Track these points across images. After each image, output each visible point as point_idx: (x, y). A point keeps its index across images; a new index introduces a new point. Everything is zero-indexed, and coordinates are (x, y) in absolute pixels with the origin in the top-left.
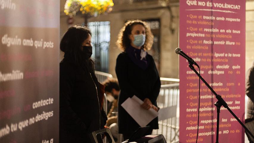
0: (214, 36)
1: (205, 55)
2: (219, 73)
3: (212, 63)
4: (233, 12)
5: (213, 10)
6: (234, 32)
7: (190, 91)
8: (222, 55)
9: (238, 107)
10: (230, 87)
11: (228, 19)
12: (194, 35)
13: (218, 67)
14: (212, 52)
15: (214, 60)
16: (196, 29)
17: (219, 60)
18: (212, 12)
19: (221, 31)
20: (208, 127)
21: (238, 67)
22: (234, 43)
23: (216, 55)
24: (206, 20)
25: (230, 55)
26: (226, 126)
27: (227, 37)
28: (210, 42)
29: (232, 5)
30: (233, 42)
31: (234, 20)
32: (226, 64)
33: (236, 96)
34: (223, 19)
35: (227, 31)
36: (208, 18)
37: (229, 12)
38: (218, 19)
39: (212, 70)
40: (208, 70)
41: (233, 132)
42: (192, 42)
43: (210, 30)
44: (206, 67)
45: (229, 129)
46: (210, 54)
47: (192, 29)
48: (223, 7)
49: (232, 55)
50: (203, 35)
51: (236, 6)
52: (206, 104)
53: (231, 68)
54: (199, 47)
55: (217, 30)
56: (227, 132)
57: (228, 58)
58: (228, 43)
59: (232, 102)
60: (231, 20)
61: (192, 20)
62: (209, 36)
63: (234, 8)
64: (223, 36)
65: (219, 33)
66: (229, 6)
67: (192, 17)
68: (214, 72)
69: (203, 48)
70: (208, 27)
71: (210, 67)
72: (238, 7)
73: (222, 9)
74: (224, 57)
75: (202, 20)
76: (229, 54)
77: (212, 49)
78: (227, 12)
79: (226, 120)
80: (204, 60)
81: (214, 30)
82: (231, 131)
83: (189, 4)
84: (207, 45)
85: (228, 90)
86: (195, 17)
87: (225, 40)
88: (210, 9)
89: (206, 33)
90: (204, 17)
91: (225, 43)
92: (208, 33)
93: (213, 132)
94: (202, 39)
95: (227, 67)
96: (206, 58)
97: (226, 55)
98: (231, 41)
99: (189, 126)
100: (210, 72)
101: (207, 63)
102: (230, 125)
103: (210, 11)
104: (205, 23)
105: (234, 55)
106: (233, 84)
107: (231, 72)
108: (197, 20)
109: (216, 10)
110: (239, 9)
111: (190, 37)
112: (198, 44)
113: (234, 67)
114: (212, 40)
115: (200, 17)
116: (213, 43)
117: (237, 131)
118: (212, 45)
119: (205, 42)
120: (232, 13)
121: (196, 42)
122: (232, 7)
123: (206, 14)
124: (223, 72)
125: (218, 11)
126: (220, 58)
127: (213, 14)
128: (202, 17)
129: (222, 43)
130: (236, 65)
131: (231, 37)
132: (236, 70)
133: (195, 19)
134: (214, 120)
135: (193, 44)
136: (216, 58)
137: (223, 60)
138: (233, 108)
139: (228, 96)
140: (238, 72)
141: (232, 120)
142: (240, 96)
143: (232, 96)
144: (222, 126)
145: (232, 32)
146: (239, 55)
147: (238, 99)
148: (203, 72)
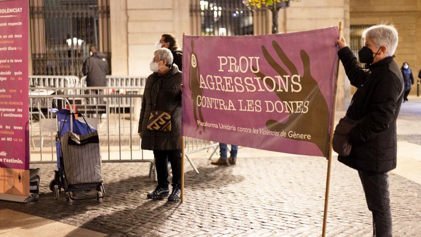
2: (2, 79)
6: (16, 36)
8: (5, 61)
9: (20, 115)
10: (12, 94)
11: (10, 24)
13: (1, 73)
17: (2, 67)
19: (4, 37)
21: (20, 73)
22: (15, 49)
25: (12, 61)
26: (10, 133)
27: (9, 42)
29: (14, 9)
30: (15, 47)
31: (16, 24)
32: (7, 70)
33: (18, 103)
34: (5, 24)
35: (9, 36)
37: (11, 16)
38: (1, 25)
41: (16, 140)
45: (13, 137)
48: (6, 12)
49: (14, 61)
51: (18, 9)
53: (13, 74)
56: (11, 139)
57: (10, 63)
58: (10, 48)
59: (15, 109)
60: (13, 24)
63: (16, 11)
64: (5, 42)
65: (3, 39)
66: (11, 10)
73: (5, 14)
74: (7, 63)
76: (11, 59)
78: (9, 16)
79: (9, 127)
82: (14, 139)
85: (10, 97)
87: (7, 45)
91: (7, 49)
95: (9, 73)
97: (8, 61)
98: (13, 46)
102: (13, 133)
105: (16, 61)
106: (15, 91)
107: (13, 79)
110: (21, 11)
113: (16, 73)
117: (20, 140)
120: (14, 17)
122: (14, 11)
124: (5, 79)
125: (1, 16)
126: (3, 64)
129: (5, 49)
130: (18, 71)
131: (13, 42)
132: (18, 76)
137: (5, 67)
138: (16, 116)
139: (10, 103)
140: (20, 79)
141: (15, 128)
142: (22, 104)
143: (15, 103)
144: (6, 133)
145: (14, 37)
146: (21, 61)
147: (20, 107)
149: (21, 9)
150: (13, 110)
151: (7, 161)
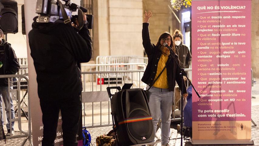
0: (221, 30)
1: (214, 44)
2: (225, 57)
3: (220, 50)
4: (239, 12)
5: (220, 12)
6: (240, 26)
7: (200, 69)
8: (229, 44)
9: (243, 82)
10: (236, 67)
11: (234, 17)
12: (203, 31)
13: (225, 52)
14: (220, 42)
15: (221, 48)
16: (205, 26)
17: (226, 48)
19: (228, 26)
20: (217, 95)
21: (244, 52)
22: (239, 35)
23: (223, 44)
24: (214, 19)
25: (236, 44)
26: (233, 95)
27: (233, 30)
28: (218, 35)
30: (239, 33)
31: (239, 17)
32: (232, 50)
33: (242, 74)
34: (229, 17)
35: (233, 26)
36: (216, 17)
37: (235, 11)
38: (225, 17)
39: (220, 55)
40: (216, 55)
41: (239, 100)
42: (202, 35)
43: (218, 26)
44: (215, 53)
45: (236, 98)
46: (218, 44)
47: (202, 26)
48: (229, 8)
49: (238, 44)
50: (212, 30)
51: (242, 7)
52: (214, 79)
53: (236, 53)
54: (208, 39)
55: (224, 26)
56: (234, 100)
57: (233, 45)
58: (233, 35)
60: (237, 17)
61: (202, 20)
62: (217, 30)
63: (240, 8)
64: (229, 30)
65: (226, 28)
66: (235, 7)
67: (202, 18)
68: (221, 57)
69: (211, 39)
70: (216, 24)
71: (218, 53)
72: (244, 7)
73: (228, 10)
74: (230, 45)
75: (211, 19)
76: (235, 43)
77: (219, 39)
78: (233, 12)
79: (232, 91)
80: (213, 48)
81: (221, 26)
82: (237, 100)
83: (199, 9)
84: (215, 37)
85: (234, 69)
86: (205, 18)
87: (231, 32)
88: (217, 11)
89: (214, 28)
90: (212, 17)
91: (231, 35)
92: (216, 28)
93: (221, 99)
94: (211, 33)
95: (233, 52)
96: (214, 46)
97: (232, 44)
98: (236, 33)
99: (200, 94)
100: (218, 56)
101: (216, 50)
102: (236, 95)
103: (217, 13)
104: (213, 21)
105: (240, 44)
106: (239, 65)
107: (237, 56)
108: (206, 19)
109: (223, 12)
110: (245, 8)
111: (201, 32)
112: (207, 37)
113: (239, 52)
114: (219, 33)
115: (209, 18)
116: (221, 35)
117: (243, 100)
118: (220, 37)
119: (213, 35)
121: (205, 35)
122: (238, 7)
123: (214, 15)
124: (229, 56)
125: (225, 11)
126: (227, 46)
127: (220, 14)
128: (211, 17)
129: (229, 35)
130: (242, 51)
131: (236, 30)
132: (241, 54)
133: (204, 20)
134: (222, 91)
135: (203, 37)
136: (223, 46)
137: (229, 48)
138: (239, 83)
139: (234, 74)
140: (243, 56)
141: (238, 91)
142: (245, 74)
143: (238, 74)
144: (229, 95)
145: (238, 26)
146: (244, 43)
147: (243, 76)
148: (211, 57)
149: (245, 7)
150: (237, 79)
151: (230, 116)
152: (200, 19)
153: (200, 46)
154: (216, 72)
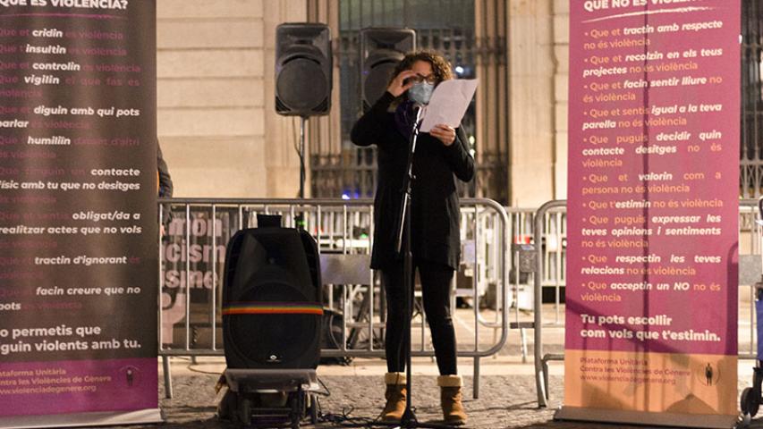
0: (650, 69)
1: (629, 112)
2: (662, 150)
3: (646, 130)
4: (703, 9)
5: (649, 12)
6: (705, 53)
7: (590, 191)
8: (672, 110)
9: (714, 229)
10: (692, 183)
11: (687, 27)
12: (599, 73)
13: (661, 137)
14: (646, 104)
15: (651, 123)
16: (606, 60)
17: (663, 122)
18: (646, 15)
19: (670, 56)
20: (635, 271)
21: (716, 135)
22: (703, 80)
23: (657, 111)
24: (631, 37)
25: (693, 109)
26: (682, 272)
27: (684, 67)
28: (642, 84)
30: (701, 77)
31: (704, 26)
32: (681, 129)
33: (710, 204)
34: (675, 28)
35: (686, 54)
36: (636, 31)
37: (691, 9)
38: (661, 29)
39: (646, 145)
40: (637, 145)
41: (702, 287)
42: (595, 87)
43: (642, 57)
44: (632, 139)
45: (691, 280)
46: (641, 111)
47: (595, 60)
48: (675, 1)
49: (699, 109)
50: (624, 70)
52: (630, 220)
53: (694, 140)
54: (613, 98)
55: (658, 56)
56: (685, 286)
57: (687, 115)
58: (687, 81)
59: (699, 217)
60: (696, 27)
61: (596, 41)
62: (638, 70)
64: (675, 67)
65: (666, 61)
67: (596, 34)
68: (650, 150)
69: (623, 98)
70: (634, 51)
71: (641, 138)
73: (672, 5)
74: (678, 114)
75: (622, 37)
76: (690, 106)
77: (646, 97)
78: (685, 10)
79: (682, 259)
80: (626, 124)
81: (652, 55)
82: (695, 286)
83: (590, 9)
84: (633, 90)
85: (688, 189)
86: (605, 33)
87: (680, 75)
88: (641, 10)
89: (629, 64)
90: (627, 31)
91: (680, 83)
92: (635, 63)
93: (648, 282)
94: (621, 78)
95: (685, 136)
96: (631, 118)
97: (682, 109)
98: (694, 74)
99: (589, 265)
100: (640, 150)
101: (633, 131)
102: (693, 272)
103: (642, 15)
104: (627, 43)
105: (705, 108)
106: (701, 175)
107: (696, 149)
108: (610, 39)
109: (657, 12)
111: (593, 78)
112: (610, 91)
113: (703, 136)
114: (645, 79)
115: (616, 32)
116: (649, 83)
117: (712, 287)
118: (646, 89)
119: (628, 84)
120: (700, 11)
121: (606, 86)
123: (632, 22)
124: (674, 149)
125: (662, 11)
126: (667, 116)
127: (649, 20)
128: (622, 32)
129: (674, 82)
130: (710, 131)
131: (696, 66)
132: (709, 142)
133: (604, 39)
134: (650, 257)
135: (599, 93)
136: (655, 117)
137: (673, 122)
138: (702, 231)
139: (687, 204)
140: (715, 148)
141: (699, 259)
142: (721, 204)
143: (699, 203)
144: (672, 271)
145: (699, 54)
146: (718, 107)
147: (714, 212)
148: (621, 151)
150: (696, 219)
151: (674, 336)
152: (591, 40)
153: (590, 120)
154: (635, 197)
